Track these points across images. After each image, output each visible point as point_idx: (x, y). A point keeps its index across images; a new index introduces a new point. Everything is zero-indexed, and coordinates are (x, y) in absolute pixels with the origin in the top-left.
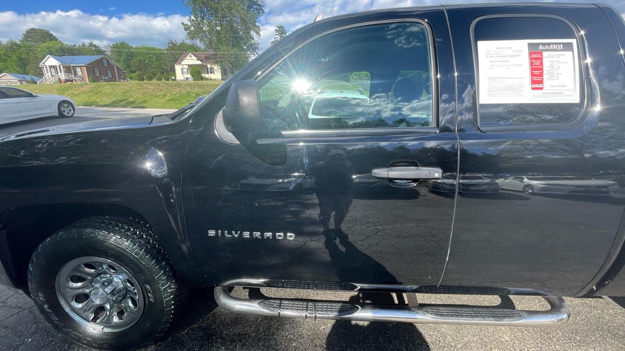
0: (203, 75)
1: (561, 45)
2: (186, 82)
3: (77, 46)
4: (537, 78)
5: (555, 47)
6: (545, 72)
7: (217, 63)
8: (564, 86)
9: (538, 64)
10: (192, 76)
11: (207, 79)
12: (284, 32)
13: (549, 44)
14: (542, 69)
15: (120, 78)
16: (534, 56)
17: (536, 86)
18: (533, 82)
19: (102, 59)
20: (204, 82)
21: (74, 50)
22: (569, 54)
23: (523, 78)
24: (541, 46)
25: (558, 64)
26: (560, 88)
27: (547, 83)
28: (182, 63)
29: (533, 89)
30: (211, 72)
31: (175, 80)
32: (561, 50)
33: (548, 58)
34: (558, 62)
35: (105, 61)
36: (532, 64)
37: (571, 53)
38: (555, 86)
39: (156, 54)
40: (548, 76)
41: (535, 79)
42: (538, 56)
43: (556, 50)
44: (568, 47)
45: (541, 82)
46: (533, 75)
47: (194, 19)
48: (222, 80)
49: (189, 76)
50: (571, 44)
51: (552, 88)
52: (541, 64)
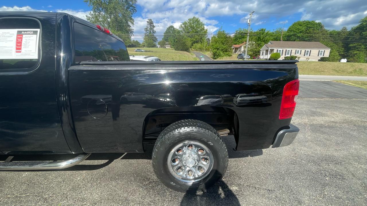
1: (32, 32)
4: (19, 47)
5: (29, 32)
6: (23, 44)
8: (31, 51)
9: (20, 40)
12: (152, 23)
13: (27, 31)
14: (21, 43)
16: (19, 37)
17: (18, 51)
18: (17, 49)
22: (35, 36)
23: (12, 47)
24: (23, 32)
25: (29, 41)
26: (29, 52)
27: (23, 49)
29: (16, 52)
32: (32, 34)
33: (25, 38)
34: (29, 39)
36: (17, 40)
37: (36, 35)
38: (27, 51)
40: (24, 46)
41: (18, 47)
42: (21, 37)
43: (30, 34)
44: (35, 33)
45: (20, 49)
46: (17, 45)
47: (93, 14)
50: (37, 31)
51: (25, 52)
52: (22, 40)
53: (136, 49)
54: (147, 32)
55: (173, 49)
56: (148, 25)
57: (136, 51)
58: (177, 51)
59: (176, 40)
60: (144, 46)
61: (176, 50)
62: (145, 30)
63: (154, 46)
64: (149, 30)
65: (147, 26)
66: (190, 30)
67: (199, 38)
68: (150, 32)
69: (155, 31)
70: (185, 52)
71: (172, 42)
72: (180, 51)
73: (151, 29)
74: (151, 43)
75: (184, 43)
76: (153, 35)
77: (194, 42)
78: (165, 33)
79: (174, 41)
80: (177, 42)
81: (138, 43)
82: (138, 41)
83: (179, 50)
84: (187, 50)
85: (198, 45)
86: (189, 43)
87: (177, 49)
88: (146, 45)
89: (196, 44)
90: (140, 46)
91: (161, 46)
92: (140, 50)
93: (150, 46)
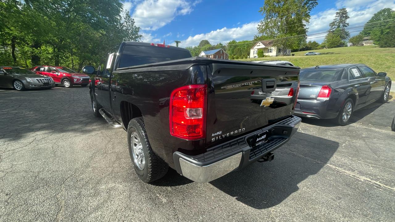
0: (264, 54)
2: (255, 58)
3: (215, 45)
7: (274, 46)
10: (258, 55)
11: (266, 56)
12: (345, 13)
19: (220, 50)
20: (264, 58)
21: (213, 48)
28: (254, 48)
30: (270, 52)
31: (249, 58)
39: (248, 44)
48: (276, 56)
49: (256, 55)
53: (307, 52)
54: (333, 27)
55: (377, 45)
56: (337, 18)
57: (307, 55)
60: (323, 47)
61: (382, 47)
62: (330, 26)
63: (342, 45)
64: (338, 24)
65: (334, 20)
68: (339, 26)
69: (348, 24)
71: (376, 35)
73: (341, 21)
74: (337, 41)
76: (343, 30)
78: (368, 23)
81: (317, 44)
82: (317, 42)
83: (390, 47)
88: (327, 45)
90: (318, 47)
91: (353, 44)
92: (312, 52)
93: (333, 46)
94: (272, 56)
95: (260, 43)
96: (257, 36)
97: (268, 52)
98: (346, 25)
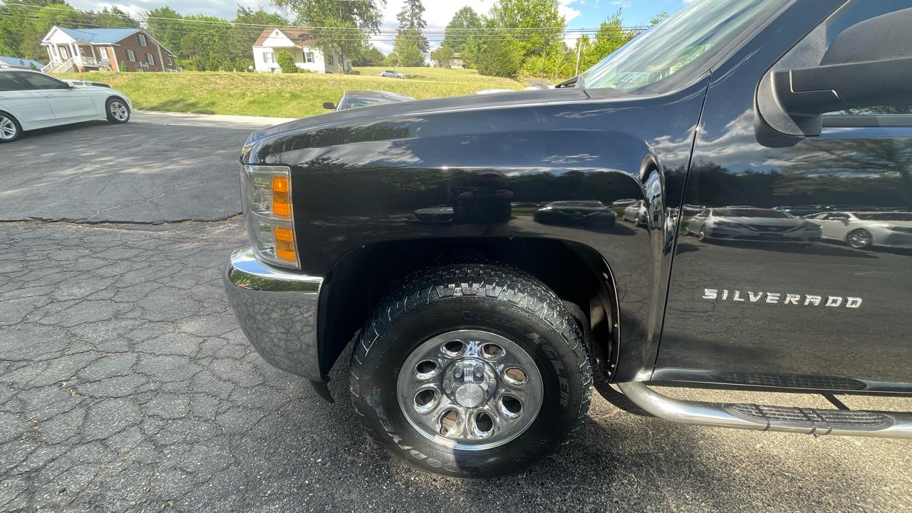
0: (297, 65)
2: (273, 74)
7: (318, 45)
10: (281, 66)
11: (302, 71)
15: (167, 67)
19: (136, 34)
21: (92, 19)
28: (265, 44)
30: (309, 60)
31: (254, 71)
35: (143, 39)
39: (220, 29)
48: (327, 72)
49: (276, 65)
54: (404, 23)
55: (474, 70)
56: (406, 5)
57: (383, 76)
58: (487, 77)
59: (485, 46)
60: (395, 63)
62: (399, 19)
63: (420, 63)
64: (410, 19)
65: (403, 8)
66: (518, 17)
67: (542, 41)
68: (412, 24)
69: (425, 22)
70: (508, 80)
71: (472, 52)
72: (493, 78)
73: (414, 15)
74: (414, 55)
75: (505, 55)
76: (420, 33)
77: (530, 53)
78: (448, 27)
79: (479, 49)
80: (485, 51)
81: (379, 54)
83: (491, 75)
84: (511, 74)
85: (540, 62)
86: (517, 56)
87: (485, 71)
88: (400, 58)
89: (534, 58)
91: (440, 62)
92: (393, 72)
93: (410, 62)
94: (316, 72)
95: (279, 32)
96: (248, 11)
97: (305, 62)
98: (422, 23)
